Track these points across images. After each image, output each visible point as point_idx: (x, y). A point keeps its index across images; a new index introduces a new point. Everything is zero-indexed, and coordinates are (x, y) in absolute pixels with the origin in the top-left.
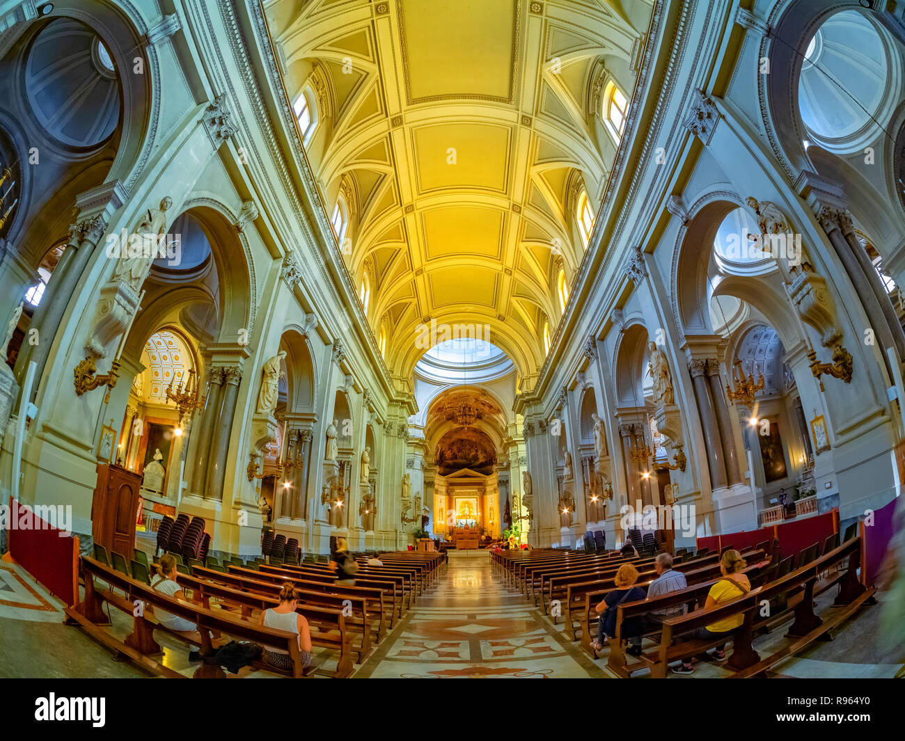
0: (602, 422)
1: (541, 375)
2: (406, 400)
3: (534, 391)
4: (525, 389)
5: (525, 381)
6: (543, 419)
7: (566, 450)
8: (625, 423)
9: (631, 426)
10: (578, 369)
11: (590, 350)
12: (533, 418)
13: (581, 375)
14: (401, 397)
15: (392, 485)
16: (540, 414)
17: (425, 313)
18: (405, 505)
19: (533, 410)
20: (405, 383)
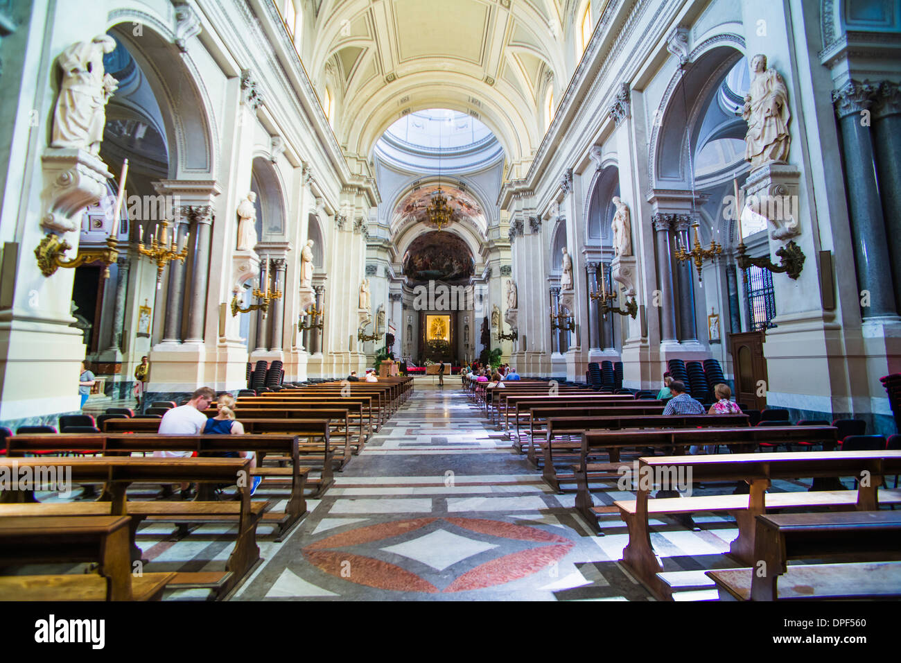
0: (627, 209)
1: (535, 161)
2: (364, 186)
3: (526, 179)
4: (514, 177)
5: (515, 167)
6: (535, 216)
7: (566, 252)
8: (663, 212)
9: (672, 216)
10: (594, 141)
11: (618, 106)
12: (522, 213)
13: (598, 150)
14: (358, 180)
15: (347, 293)
16: (531, 209)
17: (388, 69)
18: (362, 318)
19: (523, 203)
20: (363, 164)
